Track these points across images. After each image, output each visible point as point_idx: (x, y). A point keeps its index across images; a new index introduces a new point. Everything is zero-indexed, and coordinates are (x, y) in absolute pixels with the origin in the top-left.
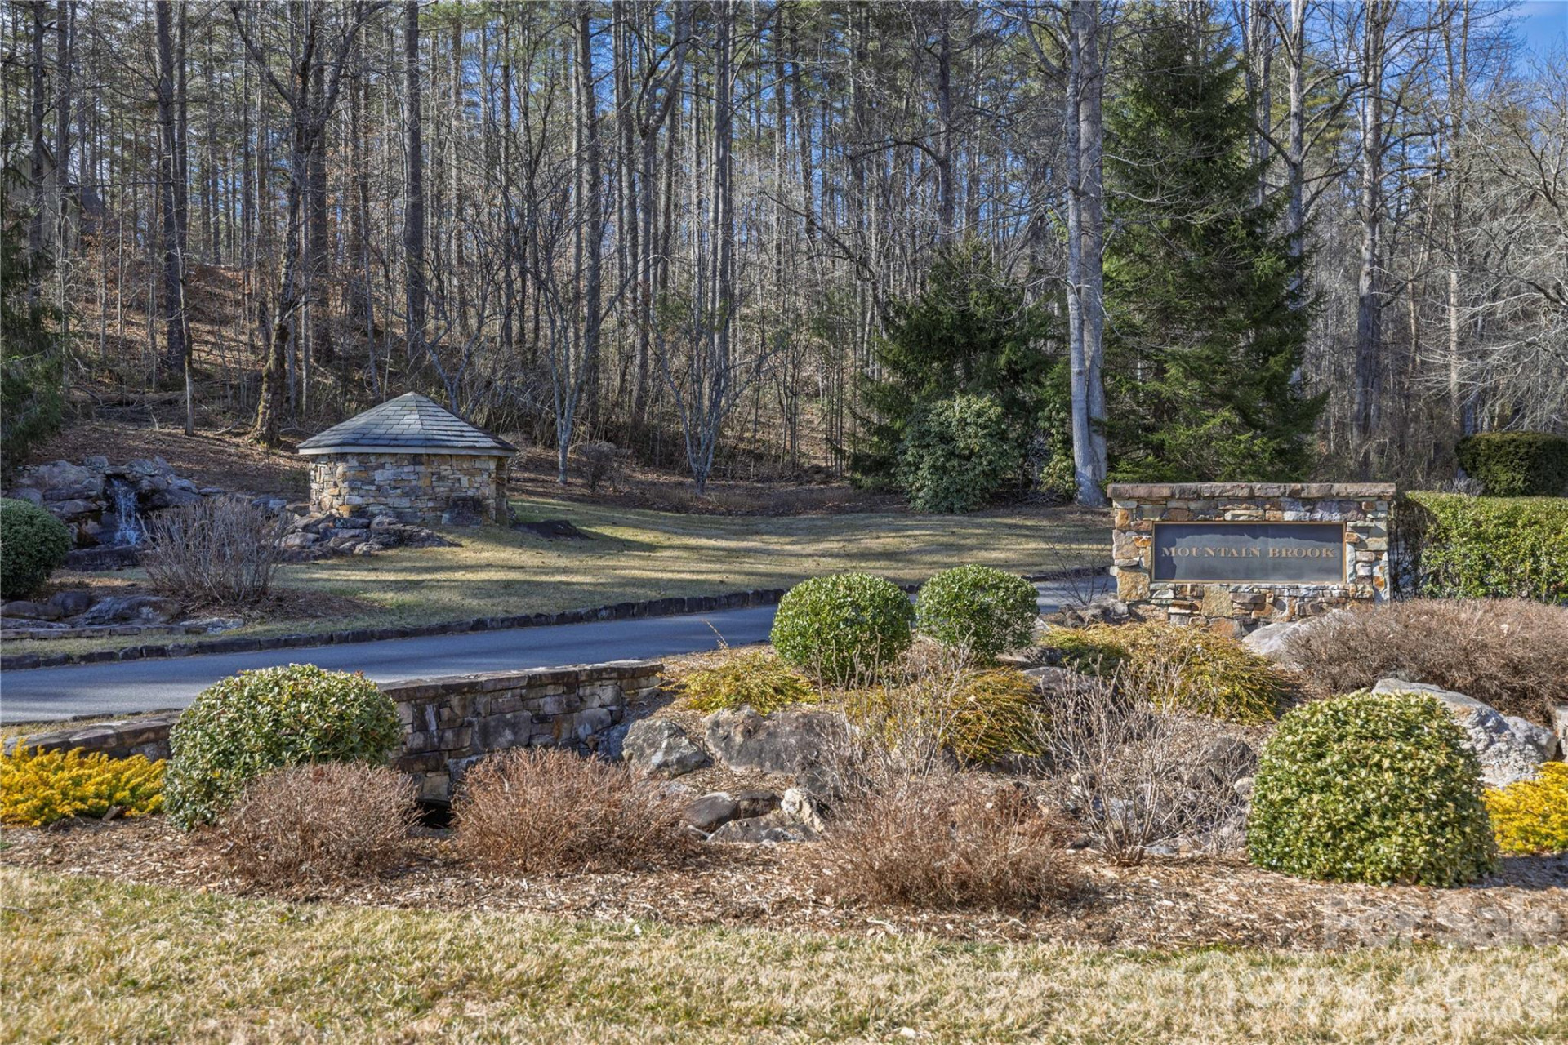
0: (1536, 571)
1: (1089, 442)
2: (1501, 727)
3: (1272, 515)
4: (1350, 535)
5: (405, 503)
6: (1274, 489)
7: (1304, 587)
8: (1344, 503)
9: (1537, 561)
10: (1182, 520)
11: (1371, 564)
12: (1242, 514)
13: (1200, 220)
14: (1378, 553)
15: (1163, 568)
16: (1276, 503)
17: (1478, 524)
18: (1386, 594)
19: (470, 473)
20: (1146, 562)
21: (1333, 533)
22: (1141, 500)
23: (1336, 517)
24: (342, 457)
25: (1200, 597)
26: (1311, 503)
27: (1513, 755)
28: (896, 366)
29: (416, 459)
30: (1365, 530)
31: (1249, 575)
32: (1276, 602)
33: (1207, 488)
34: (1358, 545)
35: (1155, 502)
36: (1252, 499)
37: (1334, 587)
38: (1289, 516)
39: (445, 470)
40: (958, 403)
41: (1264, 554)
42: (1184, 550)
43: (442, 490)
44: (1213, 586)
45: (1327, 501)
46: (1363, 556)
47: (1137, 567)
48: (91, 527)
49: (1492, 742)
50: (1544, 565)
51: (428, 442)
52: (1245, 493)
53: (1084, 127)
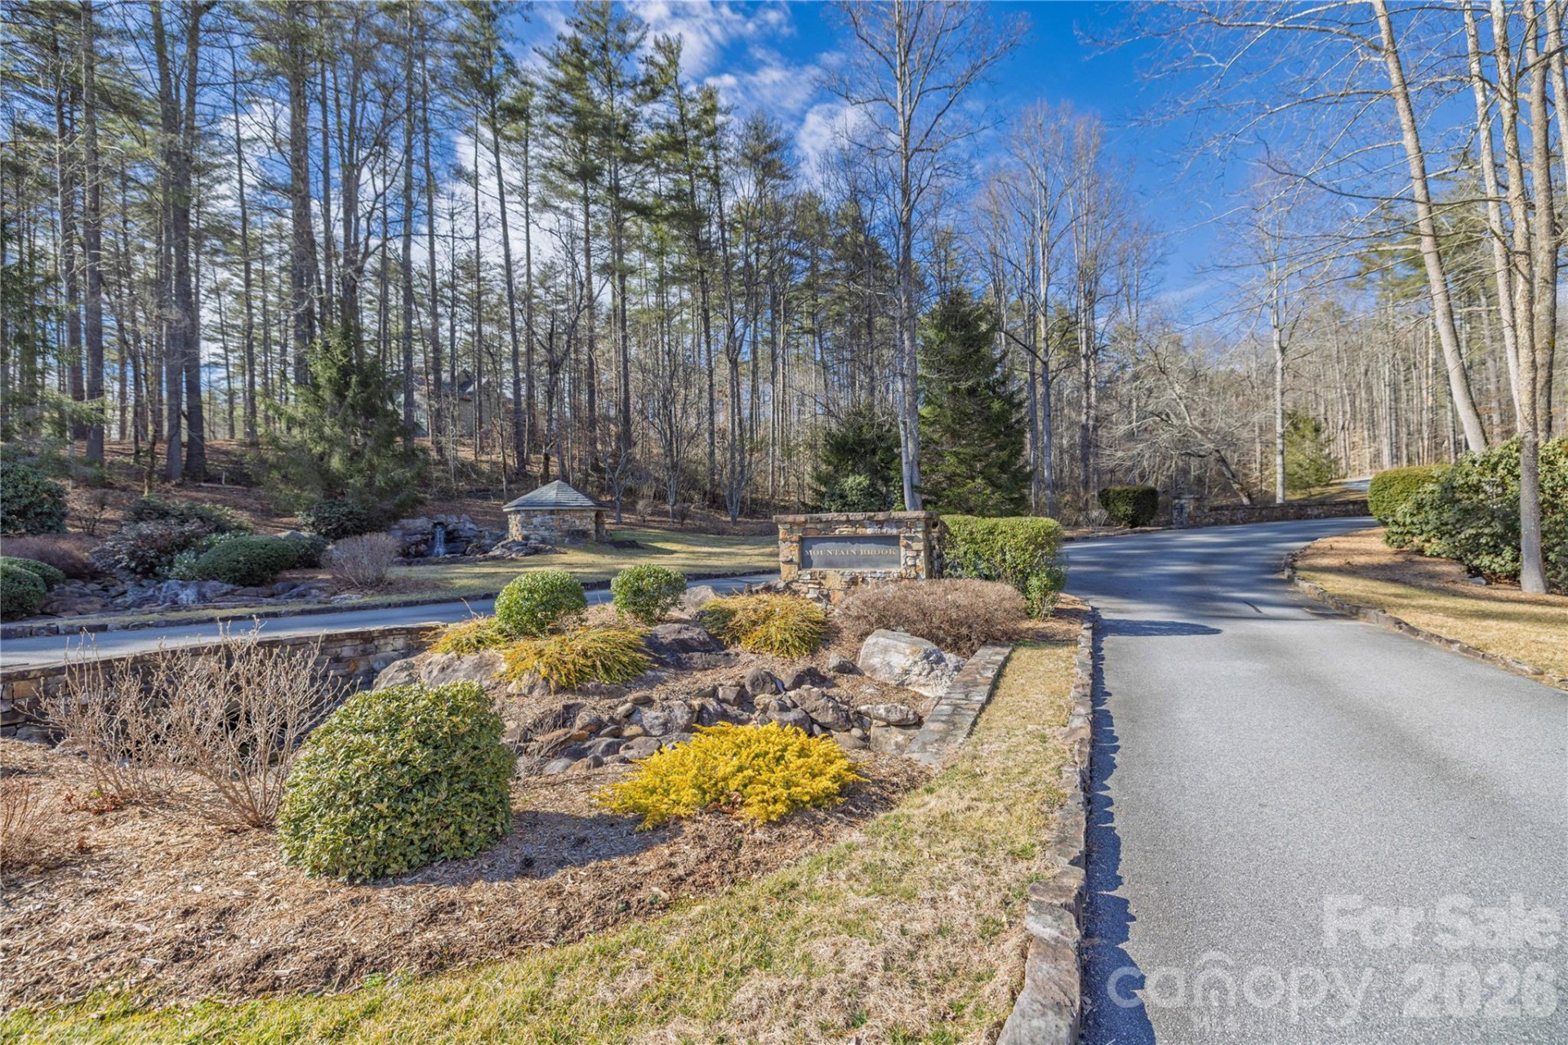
0: (1004, 561)
1: (912, 496)
2: (940, 660)
3: (860, 531)
4: (903, 542)
5: (546, 533)
6: (859, 516)
7: (880, 571)
8: (899, 523)
9: (1004, 554)
10: (813, 534)
11: (915, 558)
12: (845, 530)
13: (964, 385)
14: (918, 551)
15: (805, 562)
16: (861, 524)
17: (971, 533)
18: (923, 575)
19: (581, 518)
20: (796, 559)
21: (893, 540)
22: (793, 524)
23: (894, 531)
24: (518, 512)
25: (824, 578)
26: (881, 523)
27: (945, 678)
28: (829, 463)
29: (552, 512)
30: (911, 538)
31: (851, 565)
32: (864, 580)
33: (824, 516)
34: (907, 547)
35: (799, 524)
36: (848, 521)
37: (895, 571)
38: (869, 531)
39: (567, 517)
40: (850, 479)
41: (858, 553)
42: (816, 552)
43: (565, 527)
44: (830, 572)
45: (889, 522)
46: (910, 553)
47: (791, 562)
48: (423, 547)
49: (932, 670)
50: (1008, 557)
51: (557, 504)
52: (844, 518)
53: (907, 343)
